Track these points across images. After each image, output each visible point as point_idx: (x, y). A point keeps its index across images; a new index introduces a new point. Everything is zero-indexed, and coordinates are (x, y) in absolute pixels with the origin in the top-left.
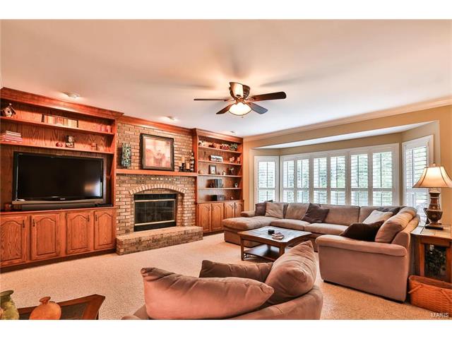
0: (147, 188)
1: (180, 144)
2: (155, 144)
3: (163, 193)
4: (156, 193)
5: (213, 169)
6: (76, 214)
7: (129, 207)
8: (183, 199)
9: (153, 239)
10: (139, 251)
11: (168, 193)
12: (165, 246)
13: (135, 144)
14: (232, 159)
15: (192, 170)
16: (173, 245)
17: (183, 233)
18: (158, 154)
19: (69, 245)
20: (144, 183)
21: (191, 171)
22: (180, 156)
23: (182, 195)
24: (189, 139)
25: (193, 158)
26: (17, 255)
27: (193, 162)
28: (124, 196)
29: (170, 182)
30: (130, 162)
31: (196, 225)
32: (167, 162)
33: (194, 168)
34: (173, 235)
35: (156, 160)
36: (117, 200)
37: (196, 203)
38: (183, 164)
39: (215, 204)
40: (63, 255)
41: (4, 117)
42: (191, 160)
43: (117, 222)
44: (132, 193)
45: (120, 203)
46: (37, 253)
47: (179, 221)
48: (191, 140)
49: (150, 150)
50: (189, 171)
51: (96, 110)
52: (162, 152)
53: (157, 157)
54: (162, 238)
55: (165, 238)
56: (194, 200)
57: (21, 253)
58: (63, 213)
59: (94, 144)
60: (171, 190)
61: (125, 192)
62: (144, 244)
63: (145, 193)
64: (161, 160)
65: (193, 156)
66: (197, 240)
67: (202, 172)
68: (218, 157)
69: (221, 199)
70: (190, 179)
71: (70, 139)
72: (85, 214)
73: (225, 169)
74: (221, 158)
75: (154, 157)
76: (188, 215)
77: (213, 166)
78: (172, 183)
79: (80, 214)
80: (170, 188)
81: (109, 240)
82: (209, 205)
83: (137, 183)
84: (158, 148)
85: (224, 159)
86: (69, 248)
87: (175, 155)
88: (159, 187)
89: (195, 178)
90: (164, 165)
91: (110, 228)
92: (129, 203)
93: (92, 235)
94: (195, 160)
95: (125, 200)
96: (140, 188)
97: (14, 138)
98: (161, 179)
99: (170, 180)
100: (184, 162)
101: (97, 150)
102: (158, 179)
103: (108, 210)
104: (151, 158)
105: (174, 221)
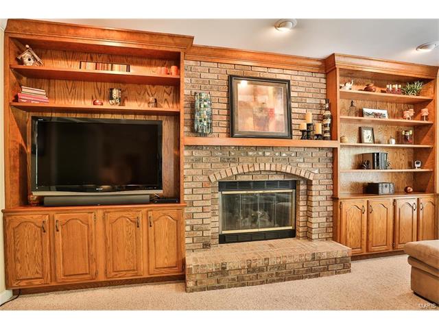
0: (241, 171)
1: (302, 89)
2: (255, 93)
3: (270, 179)
4: (259, 178)
5: (367, 134)
6: (117, 215)
7: (209, 203)
8: (309, 190)
9: (249, 266)
10: (222, 287)
11: (281, 179)
12: (273, 281)
13: (219, 94)
14: (409, 113)
15: (328, 135)
16: (289, 279)
17: (309, 258)
18: (261, 110)
19: (110, 264)
20: (235, 160)
21: (324, 138)
22: (303, 111)
23: (309, 183)
24: (319, 80)
25: (328, 113)
26: (37, 273)
27: (328, 121)
28: (200, 185)
29: (284, 159)
30: (210, 126)
31: (334, 238)
32: (278, 123)
33: (331, 132)
34: (289, 260)
35: (257, 121)
36: (186, 191)
37: (334, 199)
38: (308, 125)
39: (374, 201)
40: (101, 278)
41: (21, 67)
42: (324, 117)
43: (188, 228)
44: (213, 180)
45: (194, 197)
46: (64, 271)
47: (301, 229)
48: (323, 81)
49: (245, 103)
50: (320, 137)
51: (147, 38)
52: (269, 106)
53: (259, 115)
54: (267, 265)
55: (273, 267)
56: (331, 193)
57: (42, 271)
58: (99, 211)
59: (151, 99)
60: (286, 174)
61: (201, 178)
62: (232, 276)
63: (240, 179)
64: (267, 119)
65: (329, 109)
66: (337, 272)
67: (346, 139)
68: (377, 111)
69: (386, 190)
70: (324, 153)
71: (115, 93)
72: (131, 215)
73: (392, 133)
74: (384, 112)
75: (254, 116)
76: (319, 220)
77: (367, 128)
78: (288, 160)
79: (124, 214)
80: (284, 169)
81: (172, 261)
82: (362, 201)
83: (223, 161)
85: (391, 115)
86: (110, 269)
87: (293, 110)
88: (262, 168)
89: (334, 151)
90: (272, 128)
91: (174, 239)
92: (208, 197)
93: (145, 250)
95: (202, 191)
96: (228, 171)
97: (34, 95)
98: (267, 154)
99: (284, 155)
100: (310, 122)
101: (156, 107)
102: (260, 153)
103: (169, 209)
104: (248, 116)
105: (291, 228)
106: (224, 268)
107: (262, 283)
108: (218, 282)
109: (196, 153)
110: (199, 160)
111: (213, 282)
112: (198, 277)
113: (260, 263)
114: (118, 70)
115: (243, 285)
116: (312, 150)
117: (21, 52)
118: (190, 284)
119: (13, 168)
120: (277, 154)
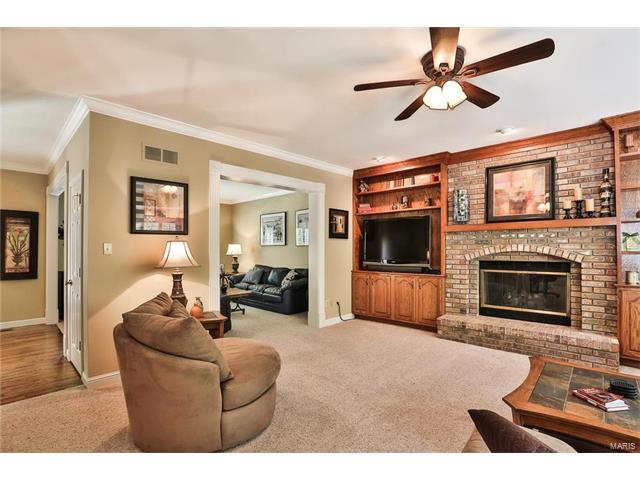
1: (573, 163)
2: (511, 179)
3: (531, 260)
4: (517, 259)
6: (402, 279)
7: (465, 278)
8: (580, 273)
11: (545, 260)
13: (476, 186)
15: (604, 211)
18: (518, 194)
20: (488, 242)
21: (600, 216)
22: (570, 187)
23: (579, 265)
25: (606, 185)
26: (364, 307)
28: (458, 262)
29: (542, 240)
30: (468, 215)
35: (514, 204)
36: (449, 267)
38: (577, 203)
41: (359, 193)
42: (602, 191)
43: (449, 295)
44: (468, 259)
45: (453, 272)
46: (375, 310)
49: (501, 191)
50: (595, 214)
52: (527, 189)
53: (516, 199)
54: (503, 334)
55: (510, 337)
59: (426, 199)
61: (459, 257)
63: (497, 258)
64: (525, 202)
71: (405, 199)
75: (510, 200)
78: (546, 241)
79: (405, 279)
80: (540, 250)
81: (431, 315)
83: (477, 243)
84: (517, 184)
88: (514, 249)
90: (529, 211)
92: (464, 272)
94: (612, 189)
95: (459, 267)
96: (481, 251)
97: (365, 208)
98: (521, 236)
99: (542, 236)
100: (579, 198)
101: (431, 205)
102: (513, 236)
103: (433, 278)
104: (503, 202)
105: (564, 314)
106: (464, 327)
107: (499, 349)
108: (461, 336)
109: (455, 237)
110: (457, 243)
111: (456, 335)
112: (445, 329)
113: (496, 331)
114: (407, 183)
115: (481, 345)
116: (581, 230)
117: (360, 184)
118: (440, 332)
119: (356, 249)
120: (532, 236)
